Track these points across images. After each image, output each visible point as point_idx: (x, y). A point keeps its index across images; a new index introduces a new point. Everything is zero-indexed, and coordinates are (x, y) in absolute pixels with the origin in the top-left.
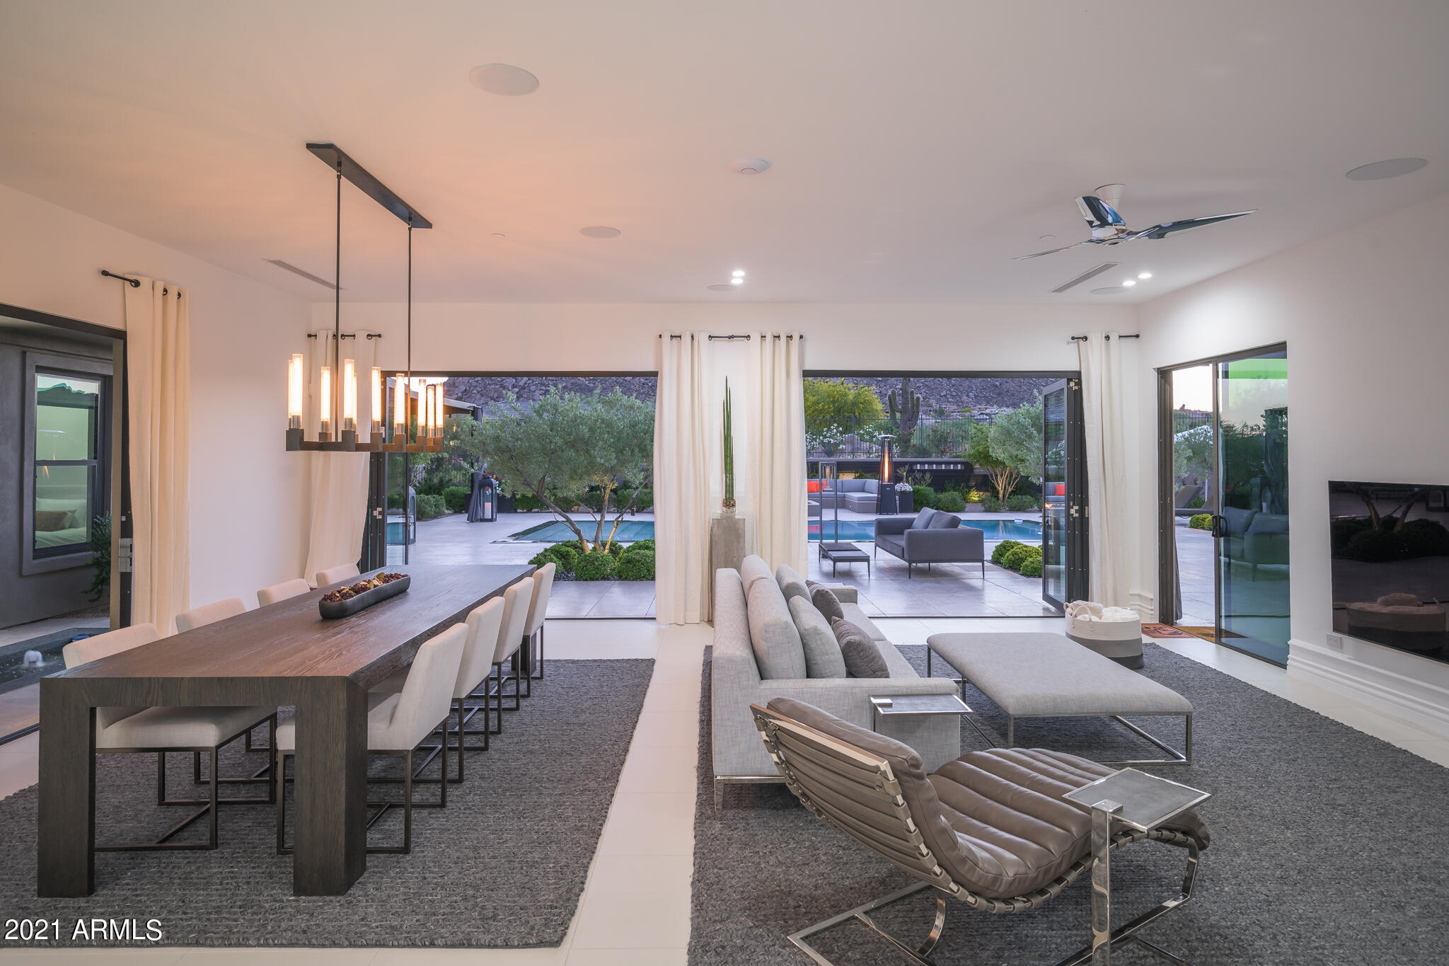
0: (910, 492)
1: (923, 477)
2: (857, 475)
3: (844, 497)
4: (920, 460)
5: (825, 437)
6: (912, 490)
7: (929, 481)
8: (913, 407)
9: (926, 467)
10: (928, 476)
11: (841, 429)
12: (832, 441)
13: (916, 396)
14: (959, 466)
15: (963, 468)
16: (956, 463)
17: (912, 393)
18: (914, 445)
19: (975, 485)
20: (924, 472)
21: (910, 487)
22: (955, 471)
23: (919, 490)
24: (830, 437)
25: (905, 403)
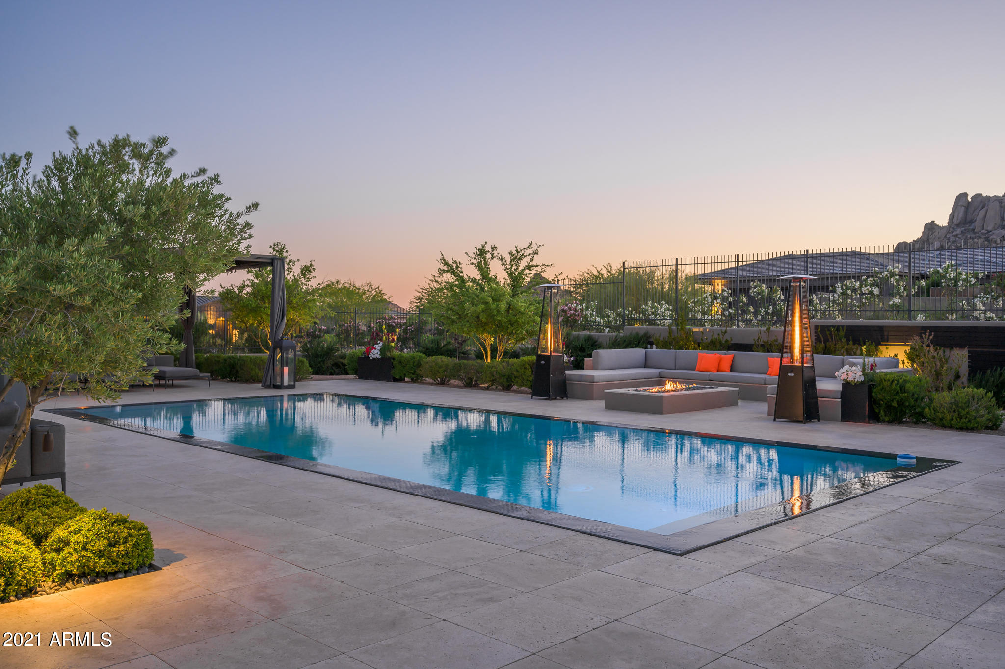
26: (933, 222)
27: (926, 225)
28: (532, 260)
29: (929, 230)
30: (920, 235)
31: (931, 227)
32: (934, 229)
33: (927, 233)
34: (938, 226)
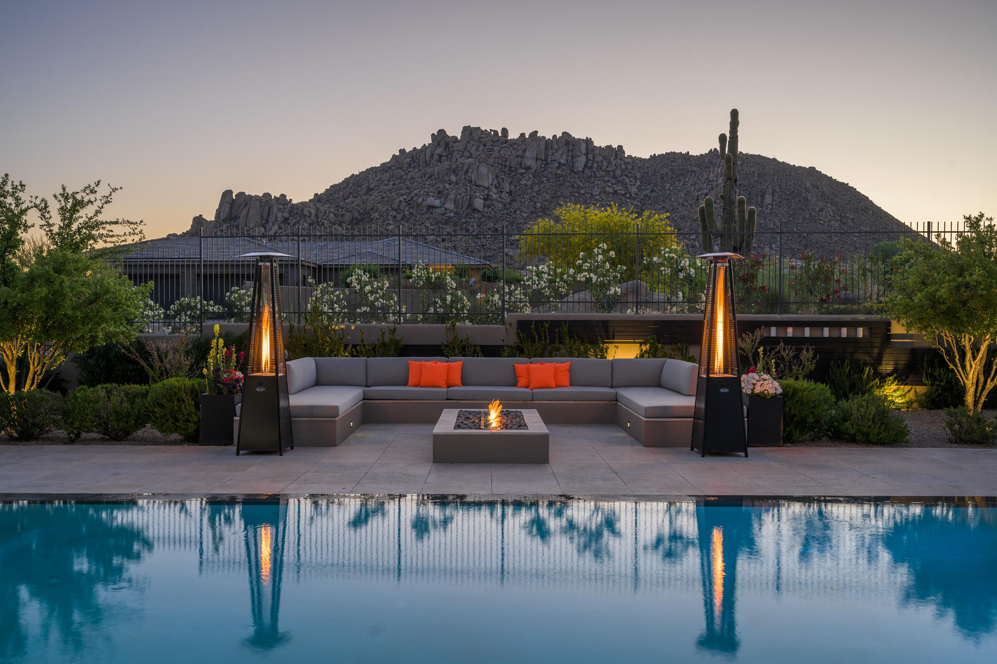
0: (775, 396)
1: (796, 357)
2: (644, 348)
3: (616, 399)
4: (777, 317)
5: (579, 269)
6: (780, 391)
7: (811, 366)
8: (742, 227)
9: (807, 332)
10: (806, 355)
11: (612, 254)
12: (594, 278)
13: (747, 208)
14: (860, 332)
15: (867, 334)
16: (853, 325)
17: (741, 202)
18: (764, 288)
19: (895, 371)
20: (798, 342)
21: (776, 384)
22: (853, 341)
23: (795, 391)
24: (589, 270)
25: (728, 218)
26: (201, 216)
27: (195, 219)
28: (98, 212)
29: (197, 223)
30: (188, 228)
31: (199, 221)
32: (201, 222)
33: (196, 227)
34: (205, 220)
